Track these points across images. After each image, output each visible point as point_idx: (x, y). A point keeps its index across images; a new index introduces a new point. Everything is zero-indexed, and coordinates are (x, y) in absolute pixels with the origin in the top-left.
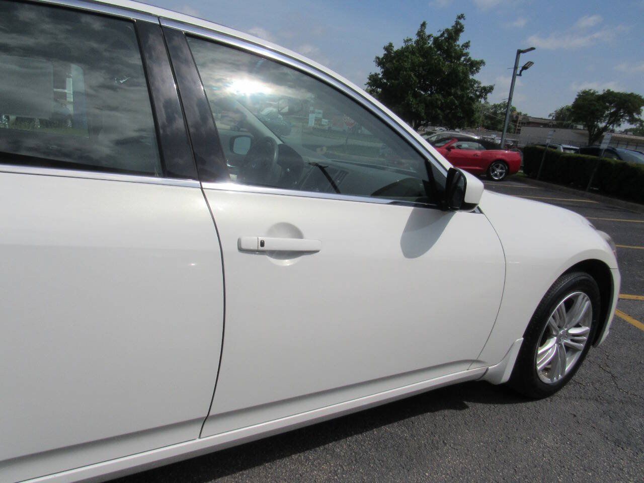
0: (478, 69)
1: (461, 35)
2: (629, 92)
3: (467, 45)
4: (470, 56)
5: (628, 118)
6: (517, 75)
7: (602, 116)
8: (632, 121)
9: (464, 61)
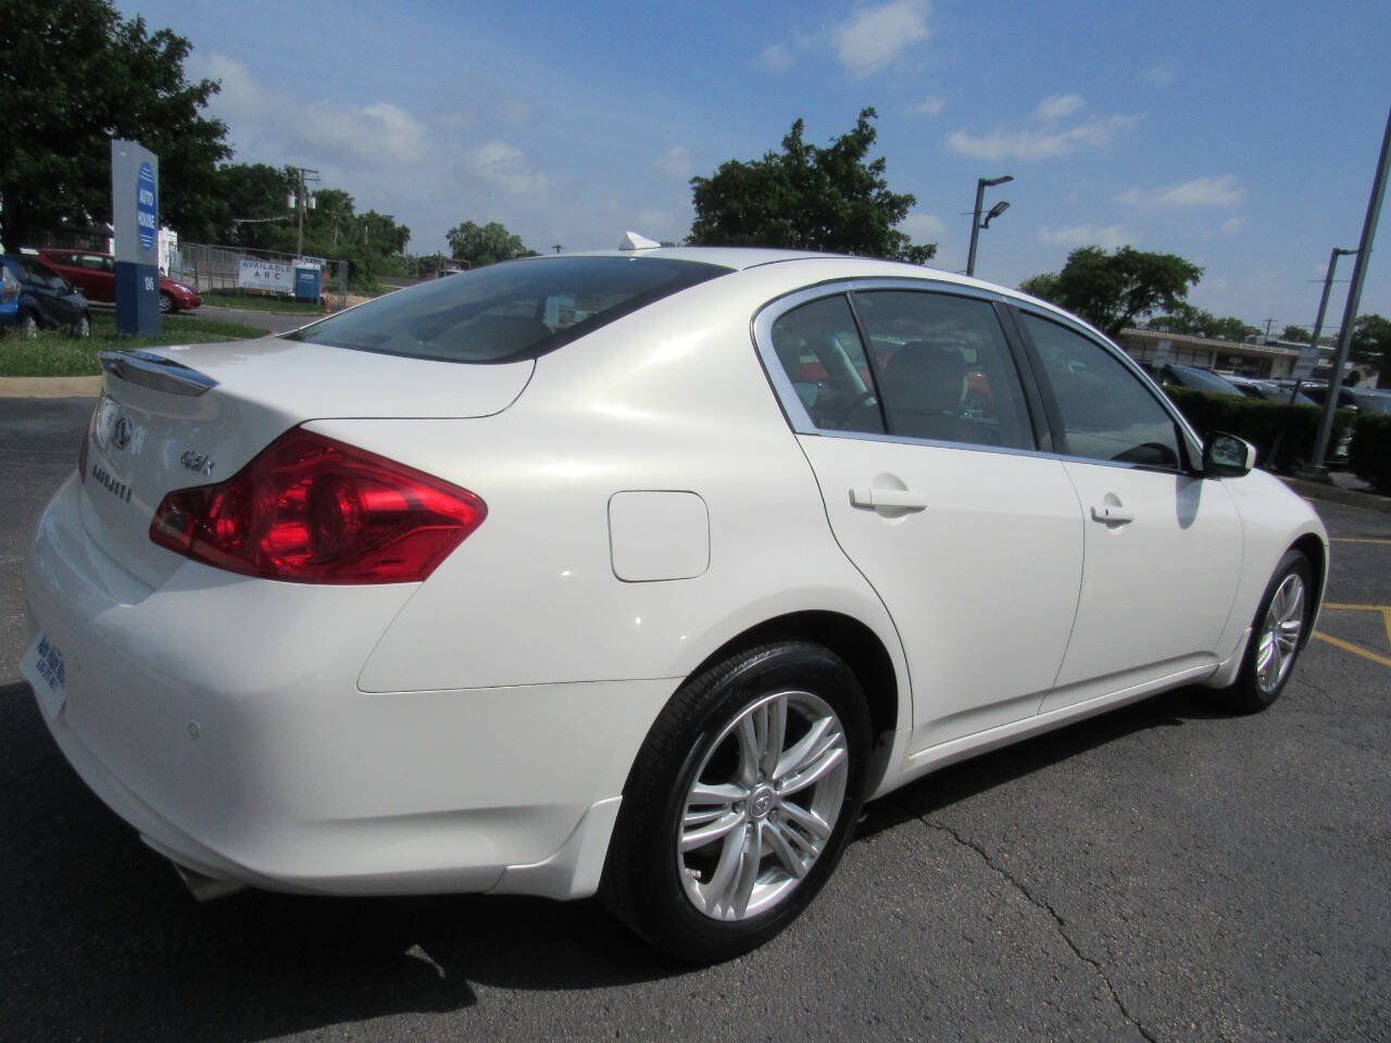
0: (903, 213)
1: (871, 147)
2: (1165, 254)
3: (879, 166)
4: (887, 189)
5: (1162, 301)
6: (982, 226)
7: (1116, 297)
8: (1170, 305)
9: (877, 198)
